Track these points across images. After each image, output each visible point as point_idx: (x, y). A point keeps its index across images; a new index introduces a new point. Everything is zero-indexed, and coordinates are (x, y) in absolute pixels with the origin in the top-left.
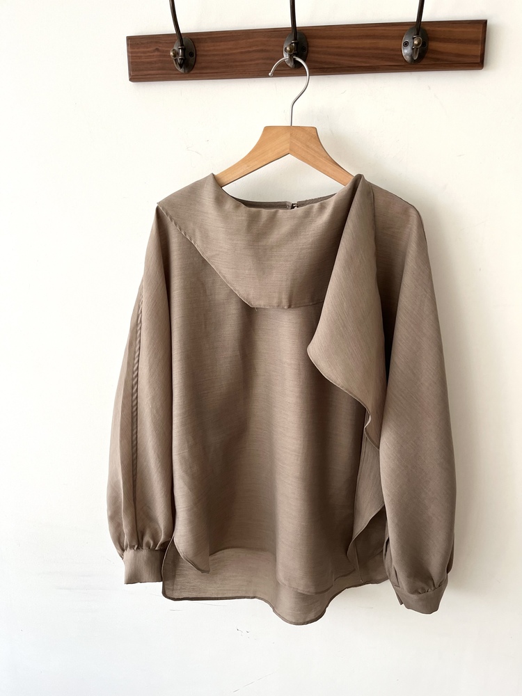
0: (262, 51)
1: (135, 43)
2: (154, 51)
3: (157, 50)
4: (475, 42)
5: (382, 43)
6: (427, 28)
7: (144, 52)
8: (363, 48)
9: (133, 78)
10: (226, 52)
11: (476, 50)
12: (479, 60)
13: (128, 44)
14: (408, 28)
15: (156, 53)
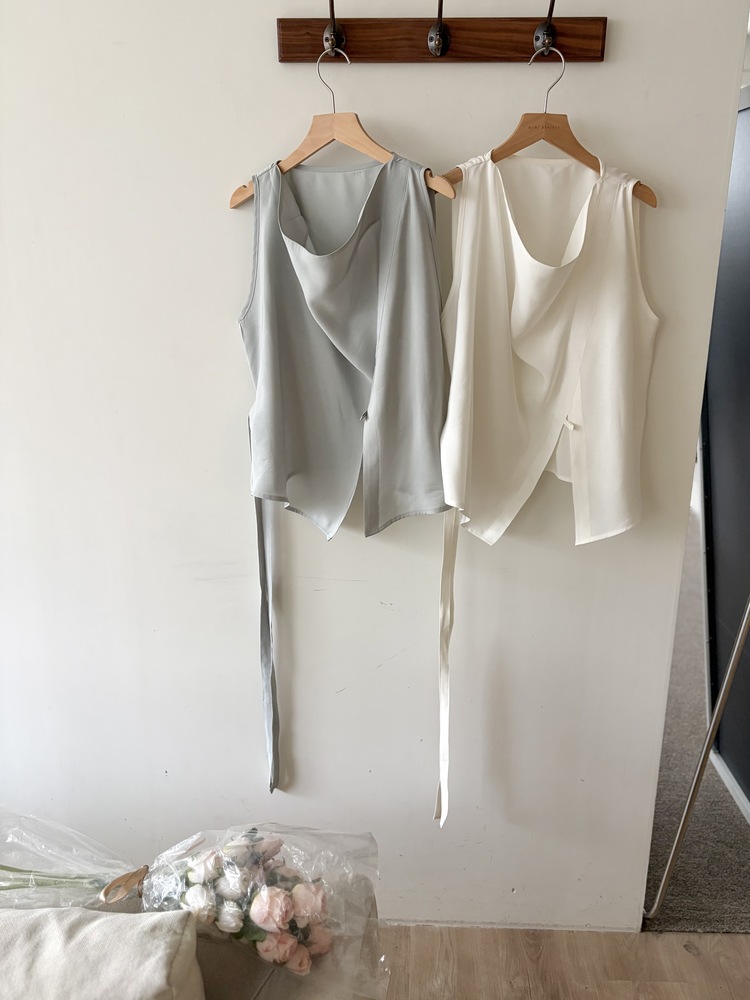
0: (408, 39)
1: (285, 25)
2: (303, 35)
3: (308, 33)
4: (596, 38)
5: (517, 37)
6: (555, 24)
7: (296, 35)
8: (499, 41)
9: (283, 59)
10: (374, 39)
11: (596, 45)
12: (599, 55)
13: (279, 27)
14: (538, 23)
15: (307, 37)
